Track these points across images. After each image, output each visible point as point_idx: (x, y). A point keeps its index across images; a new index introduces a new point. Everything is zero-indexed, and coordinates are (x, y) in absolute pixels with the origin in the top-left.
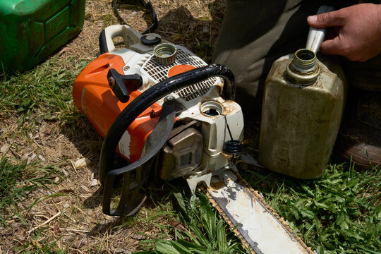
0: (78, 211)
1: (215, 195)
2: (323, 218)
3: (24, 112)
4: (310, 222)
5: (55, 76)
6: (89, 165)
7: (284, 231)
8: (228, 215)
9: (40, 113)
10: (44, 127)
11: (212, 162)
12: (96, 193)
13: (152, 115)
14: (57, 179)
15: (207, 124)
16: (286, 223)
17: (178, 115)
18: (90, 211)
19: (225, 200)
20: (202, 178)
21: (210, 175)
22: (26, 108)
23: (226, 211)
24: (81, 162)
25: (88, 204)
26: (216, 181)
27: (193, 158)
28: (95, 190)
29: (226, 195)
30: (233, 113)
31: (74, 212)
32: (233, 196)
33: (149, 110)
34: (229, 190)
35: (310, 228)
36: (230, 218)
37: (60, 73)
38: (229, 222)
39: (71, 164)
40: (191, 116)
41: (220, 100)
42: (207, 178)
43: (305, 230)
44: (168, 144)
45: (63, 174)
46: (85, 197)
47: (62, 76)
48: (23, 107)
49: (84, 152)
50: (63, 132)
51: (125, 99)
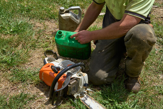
0: (43, 106)
1: (81, 99)
2: (111, 103)
3: (24, 82)
4: (108, 104)
5: (31, 72)
6: (45, 94)
7: (101, 107)
8: (86, 103)
9: (28, 82)
10: (30, 86)
11: (80, 90)
12: (48, 101)
13: (64, 77)
14: (36, 98)
15: (79, 78)
16: (102, 105)
17: (71, 76)
18: (47, 106)
19: (84, 100)
20: (78, 95)
21: (80, 94)
22: (24, 80)
23: (85, 103)
24: (42, 94)
25: (46, 104)
26: (81, 96)
27: (76, 88)
28: (47, 101)
29: (84, 99)
30: (85, 76)
31: (42, 106)
32: (86, 99)
33: (63, 76)
34: (85, 98)
35: (108, 106)
36: (87, 104)
37: (32, 71)
38: (86, 105)
39: (39, 94)
40: (75, 77)
41: (82, 73)
42: (79, 95)
43: (107, 106)
44: (69, 84)
45: (37, 97)
46: (45, 102)
47: (33, 72)
48: (23, 80)
49: (43, 91)
50: (35, 86)
51: (57, 72)
